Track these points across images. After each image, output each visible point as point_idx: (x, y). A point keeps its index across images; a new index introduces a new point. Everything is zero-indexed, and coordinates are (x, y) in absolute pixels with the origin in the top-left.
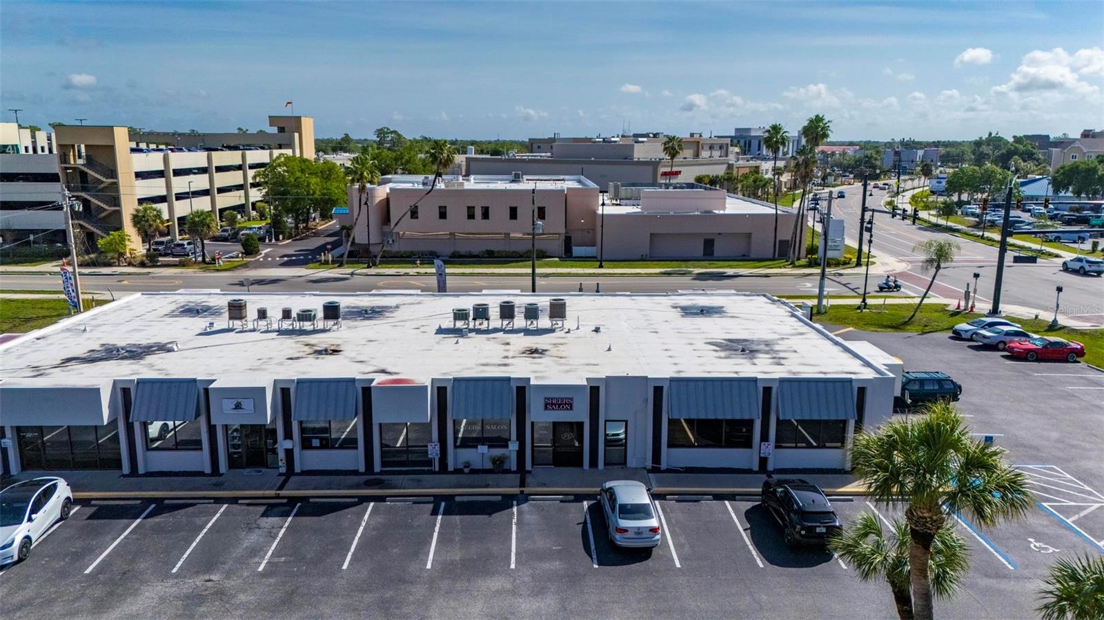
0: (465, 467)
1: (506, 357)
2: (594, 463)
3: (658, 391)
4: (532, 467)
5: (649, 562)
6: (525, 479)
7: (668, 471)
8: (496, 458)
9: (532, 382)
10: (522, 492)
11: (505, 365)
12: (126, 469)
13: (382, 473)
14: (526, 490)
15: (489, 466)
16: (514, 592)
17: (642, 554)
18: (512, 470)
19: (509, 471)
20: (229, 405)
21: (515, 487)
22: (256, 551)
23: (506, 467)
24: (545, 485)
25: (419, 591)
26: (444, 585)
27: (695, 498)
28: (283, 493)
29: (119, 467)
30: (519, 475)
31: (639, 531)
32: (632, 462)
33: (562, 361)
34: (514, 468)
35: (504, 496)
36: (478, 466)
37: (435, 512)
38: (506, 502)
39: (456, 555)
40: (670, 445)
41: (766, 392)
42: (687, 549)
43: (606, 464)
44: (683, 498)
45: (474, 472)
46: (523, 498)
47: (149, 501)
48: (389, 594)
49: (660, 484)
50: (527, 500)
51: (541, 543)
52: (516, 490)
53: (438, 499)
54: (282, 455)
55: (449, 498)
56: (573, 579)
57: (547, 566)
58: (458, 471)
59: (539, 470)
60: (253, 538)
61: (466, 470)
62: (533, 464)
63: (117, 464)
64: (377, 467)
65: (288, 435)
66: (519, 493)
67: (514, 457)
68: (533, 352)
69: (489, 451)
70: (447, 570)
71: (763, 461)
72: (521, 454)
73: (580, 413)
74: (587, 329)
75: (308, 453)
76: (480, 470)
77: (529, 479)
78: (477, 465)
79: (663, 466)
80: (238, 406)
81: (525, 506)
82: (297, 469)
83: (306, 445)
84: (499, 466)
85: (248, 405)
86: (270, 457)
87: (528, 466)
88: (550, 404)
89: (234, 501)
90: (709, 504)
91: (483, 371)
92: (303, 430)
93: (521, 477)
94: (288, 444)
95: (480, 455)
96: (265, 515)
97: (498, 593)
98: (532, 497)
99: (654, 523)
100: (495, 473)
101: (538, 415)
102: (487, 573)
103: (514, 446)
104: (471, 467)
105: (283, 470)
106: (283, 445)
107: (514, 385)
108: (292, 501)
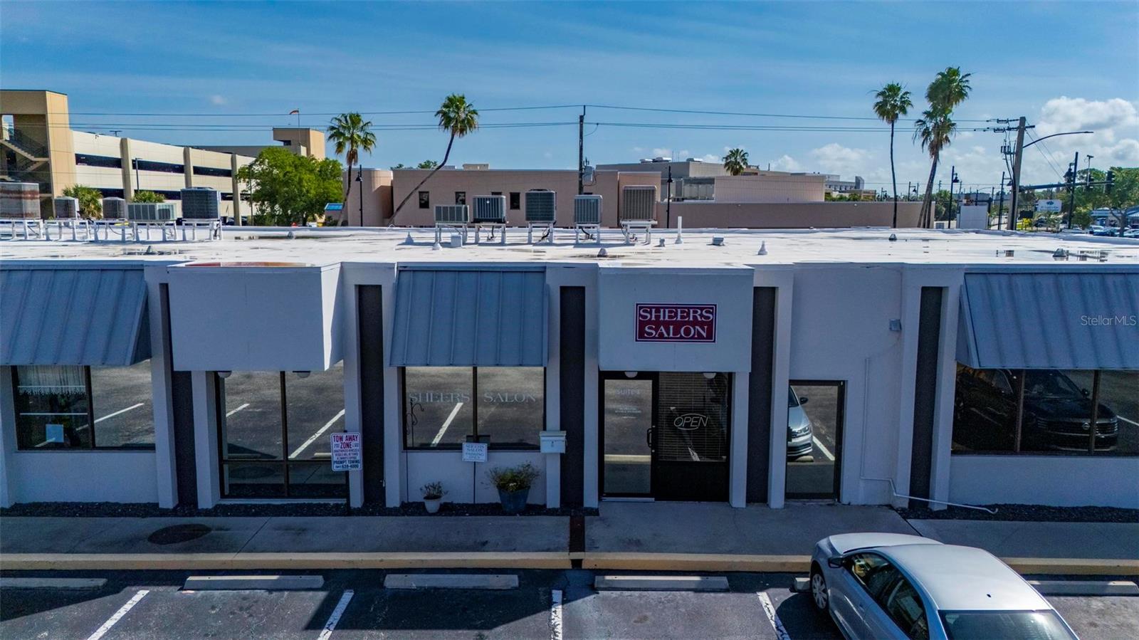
0: (429, 497)
2: (758, 493)
4: (600, 500)
6: (582, 530)
8: (509, 475)
10: (577, 563)
14: (590, 559)
18: (549, 506)
19: (541, 510)
21: (556, 550)
23: (533, 498)
24: (637, 545)
30: (567, 519)
32: (855, 491)
34: (553, 500)
36: (462, 495)
37: (318, 621)
38: (531, 595)
40: (958, 447)
43: (788, 496)
45: (451, 510)
50: (593, 589)
52: (561, 559)
53: (334, 579)
55: (367, 580)
58: (410, 508)
61: (432, 506)
62: (603, 494)
66: (569, 566)
67: (553, 474)
69: (488, 458)
72: (571, 464)
75: (33, 458)
76: (467, 505)
77: (593, 530)
79: (939, 501)
81: (586, 605)
83: (28, 439)
84: (515, 496)
87: (591, 498)
88: (652, 325)
92: (20, 401)
93: (572, 523)
95: (470, 470)
98: (608, 578)
100: (504, 514)
103: (553, 443)
104: (444, 500)
107: (554, 283)
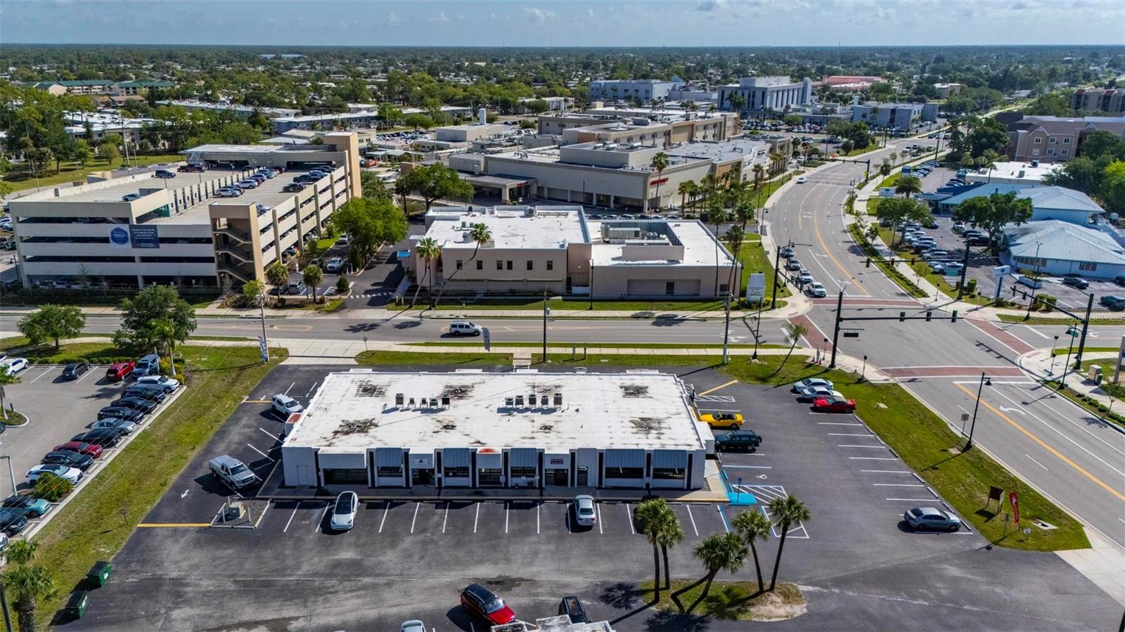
1: (533, 432)
2: (573, 484)
3: (601, 455)
4: (546, 486)
5: (591, 532)
6: (542, 492)
7: (605, 488)
9: (546, 452)
10: (541, 499)
11: (533, 438)
12: (370, 485)
13: (479, 488)
14: (543, 498)
15: (526, 485)
16: (539, 543)
17: (588, 528)
19: (535, 488)
20: (417, 461)
21: (538, 496)
22: (439, 525)
23: (534, 486)
24: (551, 495)
25: (504, 542)
26: (514, 539)
27: (613, 502)
28: (441, 497)
29: (367, 483)
30: (540, 490)
31: (587, 519)
32: (589, 484)
33: (559, 435)
34: (537, 486)
35: (534, 500)
37: (505, 508)
38: (534, 504)
39: (516, 527)
40: (606, 477)
41: (649, 456)
42: (606, 527)
43: (578, 484)
44: (610, 502)
45: (520, 488)
46: (542, 502)
47: (387, 501)
48: (494, 542)
49: (602, 495)
50: (544, 503)
51: (550, 523)
52: (539, 498)
53: (506, 501)
54: (436, 480)
55: (510, 501)
56: (561, 538)
57: (551, 532)
58: (513, 488)
59: (548, 488)
60: (436, 518)
62: (546, 484)
63: (366, 482)
64: (477, 485)
65: (439, 471)
67: (537, 482)
68: (547, 428)
70: (514, 534)
71: (648, 485)
72: (540, 481)
73: (567, 465)
74: (572, 409)
75: (447, 478)
77: (544, 492)
78: (521, 485)
79: (603, 486)
80: (421, 461)
81: (542, 505)
82: (443, 486)
83: (447, 475)
84: (530, 486)
85: (425, 461)
86: (431, 480)
87: (544, 486)
88: (553, 462)
89: (421, 501)
90: (620, 504)
91: (523, 443)
92: (446, 469)
94: (439, 475)
95: (522, 480)
96: (436, 508)
97: (534, 543)
98: (546, 501)
99: (593, 516)
101: (547, 465)
102: (529, 535)
103: (537, 478)
105: (437, 486)
106: (437, 475)
107: (538, 452)
108: (446, 501)
